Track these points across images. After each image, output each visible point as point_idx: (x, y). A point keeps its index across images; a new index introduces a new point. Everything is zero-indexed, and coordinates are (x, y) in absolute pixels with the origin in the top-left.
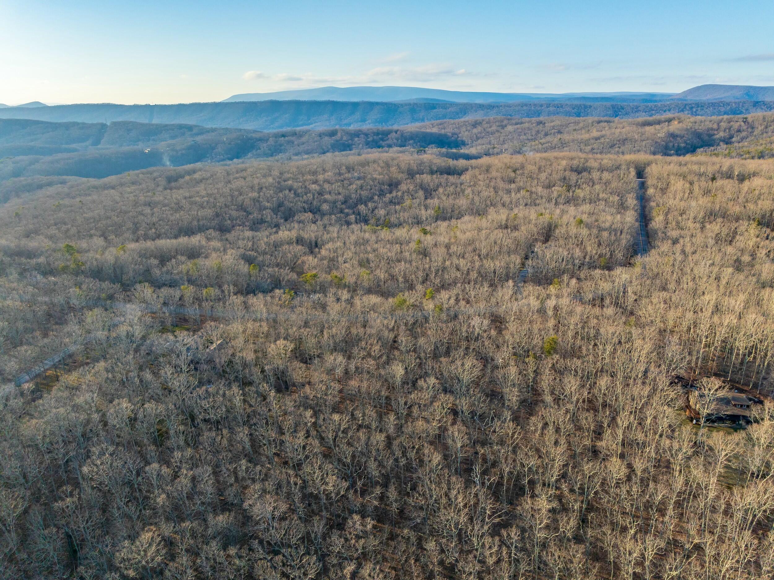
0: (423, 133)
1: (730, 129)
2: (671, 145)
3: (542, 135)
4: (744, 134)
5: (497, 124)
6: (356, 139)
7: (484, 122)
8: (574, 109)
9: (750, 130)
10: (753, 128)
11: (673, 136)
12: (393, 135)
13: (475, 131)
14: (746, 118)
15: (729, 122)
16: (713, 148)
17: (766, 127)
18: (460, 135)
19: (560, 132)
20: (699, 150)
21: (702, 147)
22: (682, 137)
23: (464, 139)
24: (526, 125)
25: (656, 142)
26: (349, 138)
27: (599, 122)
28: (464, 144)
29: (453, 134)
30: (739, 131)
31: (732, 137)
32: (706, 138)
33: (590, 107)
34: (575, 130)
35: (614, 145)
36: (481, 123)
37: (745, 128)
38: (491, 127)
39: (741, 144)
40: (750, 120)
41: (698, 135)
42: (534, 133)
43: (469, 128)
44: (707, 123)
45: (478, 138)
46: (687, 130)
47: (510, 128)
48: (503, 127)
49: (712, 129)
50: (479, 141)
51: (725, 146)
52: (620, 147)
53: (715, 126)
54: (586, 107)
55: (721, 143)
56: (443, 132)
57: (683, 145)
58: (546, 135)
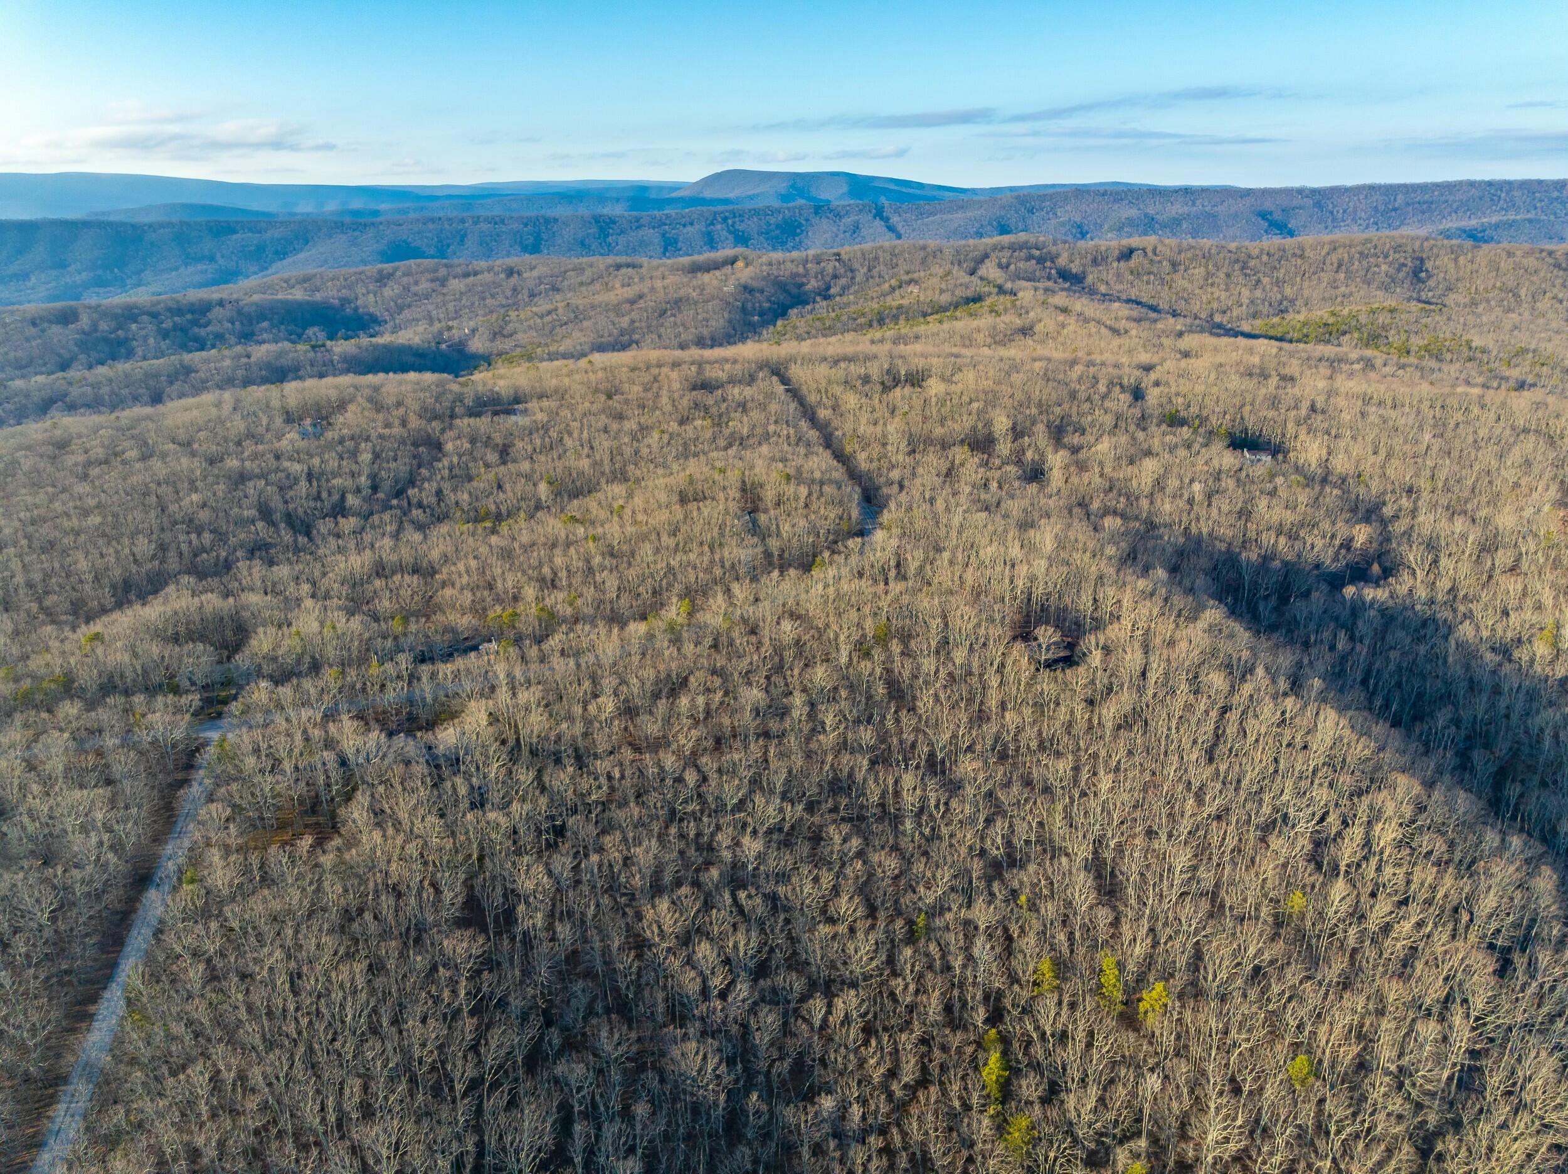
0: (281, 302)
1: (822, 273)
2: (749, 305)
3: (524, 296)
4: (843, 281)
5: (428, 276)
6: (134, 326)
7: (398, 274)
8: (526, 225)
9: (849, 274)
10: (852, 271)
11: (747, 289)
12: (217, 312)
13: (387, 292)
14: (838, 254)
15: (818, 263)
16: (809, 307)
17: (870, 270)
18: (359, 303)
19: (555, 289)
20: (793, 312)
21: (792, 306)
22: (762, 291)
23: (372, 310)
24: (487, 277)
25: (728, 303)
26: (113, 324)
27: (618, 267)
28: (374, 320)
29: (345, 301)
30: (835, 277)
31: (828, 288)
32: (795, 291)
33: (556, 220)
34: (581, 284)
35: (665, 311)
36: (392, 275)
37: (842, 271)
38: (416, 283)
39: (845, 299)
40: (845, 257)
41: (782, 286)
42: (509, 293)
43: (371, 287)
44: (789, 265)
45: (401, 309)
46: (764, 278)
47: (455, 284)
48: (443, 282)
49: (798, 275)
50: (406, 313)
51: (825, 303)
52: (674, 315)
53: (801, 270)
54: (547, 221)
55: (818, 299)
56: (318, 297)
57: (766, 305)
58: (532, 295)
